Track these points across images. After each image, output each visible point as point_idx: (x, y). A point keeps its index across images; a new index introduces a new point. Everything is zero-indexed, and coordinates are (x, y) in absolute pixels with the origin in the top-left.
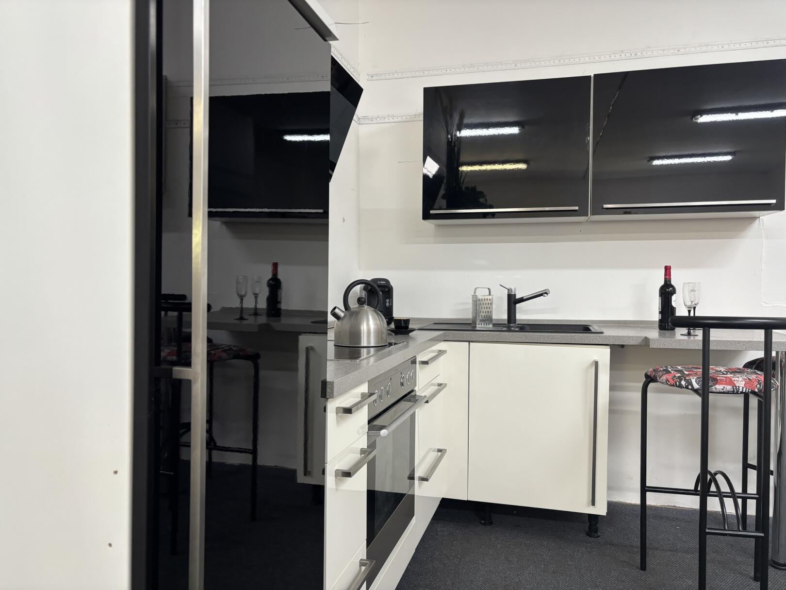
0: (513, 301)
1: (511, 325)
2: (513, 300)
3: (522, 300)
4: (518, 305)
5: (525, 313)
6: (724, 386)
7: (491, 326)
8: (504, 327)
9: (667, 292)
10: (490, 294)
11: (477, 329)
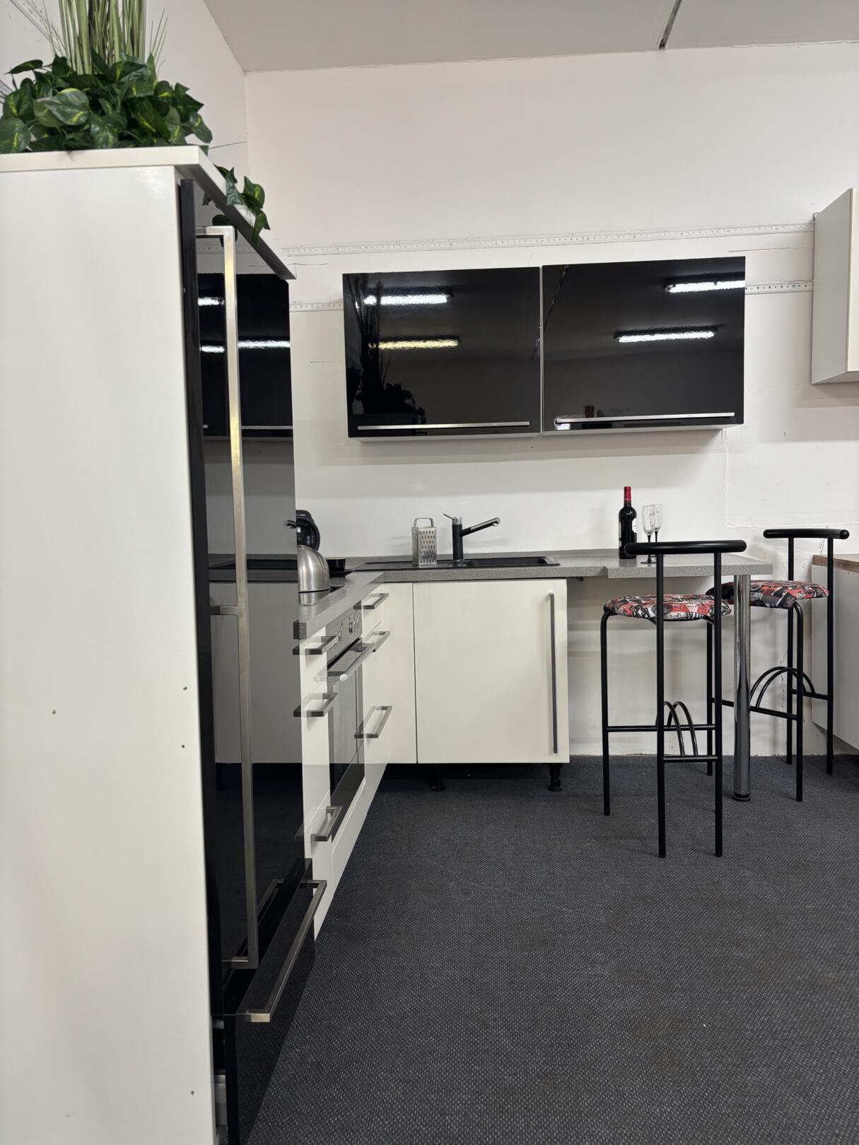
0: (459, 533)
1: (458, 561)
2: (458, 531)
3: (469, 531)
4: (464, 538)
5: (473, 546)
6: (679, 613)
7: (435, 563)
8: (450, 563)
9: (627, 515)
10: (432, 526)
11: (420, 567)
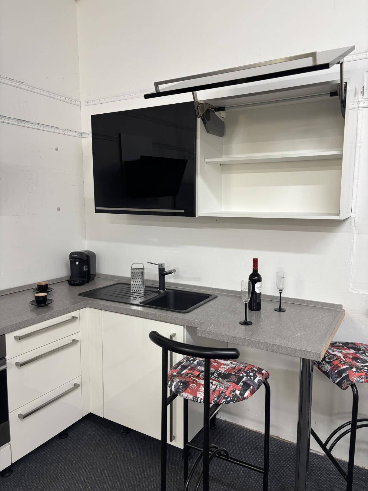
2: (161, 273)
6: (188, 394)
9: (254, 279)
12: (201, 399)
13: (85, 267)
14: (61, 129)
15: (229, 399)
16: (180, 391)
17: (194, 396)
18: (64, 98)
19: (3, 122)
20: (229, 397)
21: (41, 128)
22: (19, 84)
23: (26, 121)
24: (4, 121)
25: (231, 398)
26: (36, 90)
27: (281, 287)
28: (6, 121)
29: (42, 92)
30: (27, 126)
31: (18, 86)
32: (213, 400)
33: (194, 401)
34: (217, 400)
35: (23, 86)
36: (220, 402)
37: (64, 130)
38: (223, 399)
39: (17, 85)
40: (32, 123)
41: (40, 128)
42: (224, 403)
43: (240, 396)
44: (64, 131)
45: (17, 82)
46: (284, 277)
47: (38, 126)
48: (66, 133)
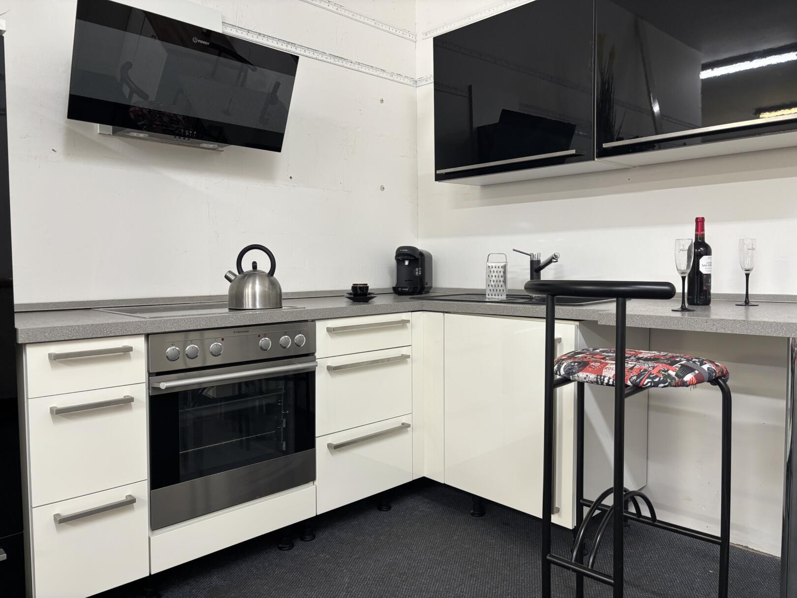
4: (542, 269)
12: (610, 378)
13: (417, 269)
14: (387, 73)
15: (657, 380)
16: (574, 371)
17: (597, 376)
18: (394, 30)
19: (316, 59)
20: (656, 377)
21: (363, 70)
22: (337, 7)
23: (345, 59)
24: (318, 57)
25: (660, 378)
26: (358, 18)
27: (747, 267)
28: (320, 57)
29: (366, 21)
30: (345, 65)
31: (336, 10)
32: (630, 379)
33: (597, 382)
34: (637, 379)
35: (342, 12)
36: (642, 382)
37: (392, 74)
38: (647, 378)
39: (334, 9)
40: (352, 62)
41: (361, 70)
42: (649, 384)
43: (676, 378)
44: (392, 76)
45: (335, 6)
46: (753, 249)
47: (360, 66)
48: (395, 79)
